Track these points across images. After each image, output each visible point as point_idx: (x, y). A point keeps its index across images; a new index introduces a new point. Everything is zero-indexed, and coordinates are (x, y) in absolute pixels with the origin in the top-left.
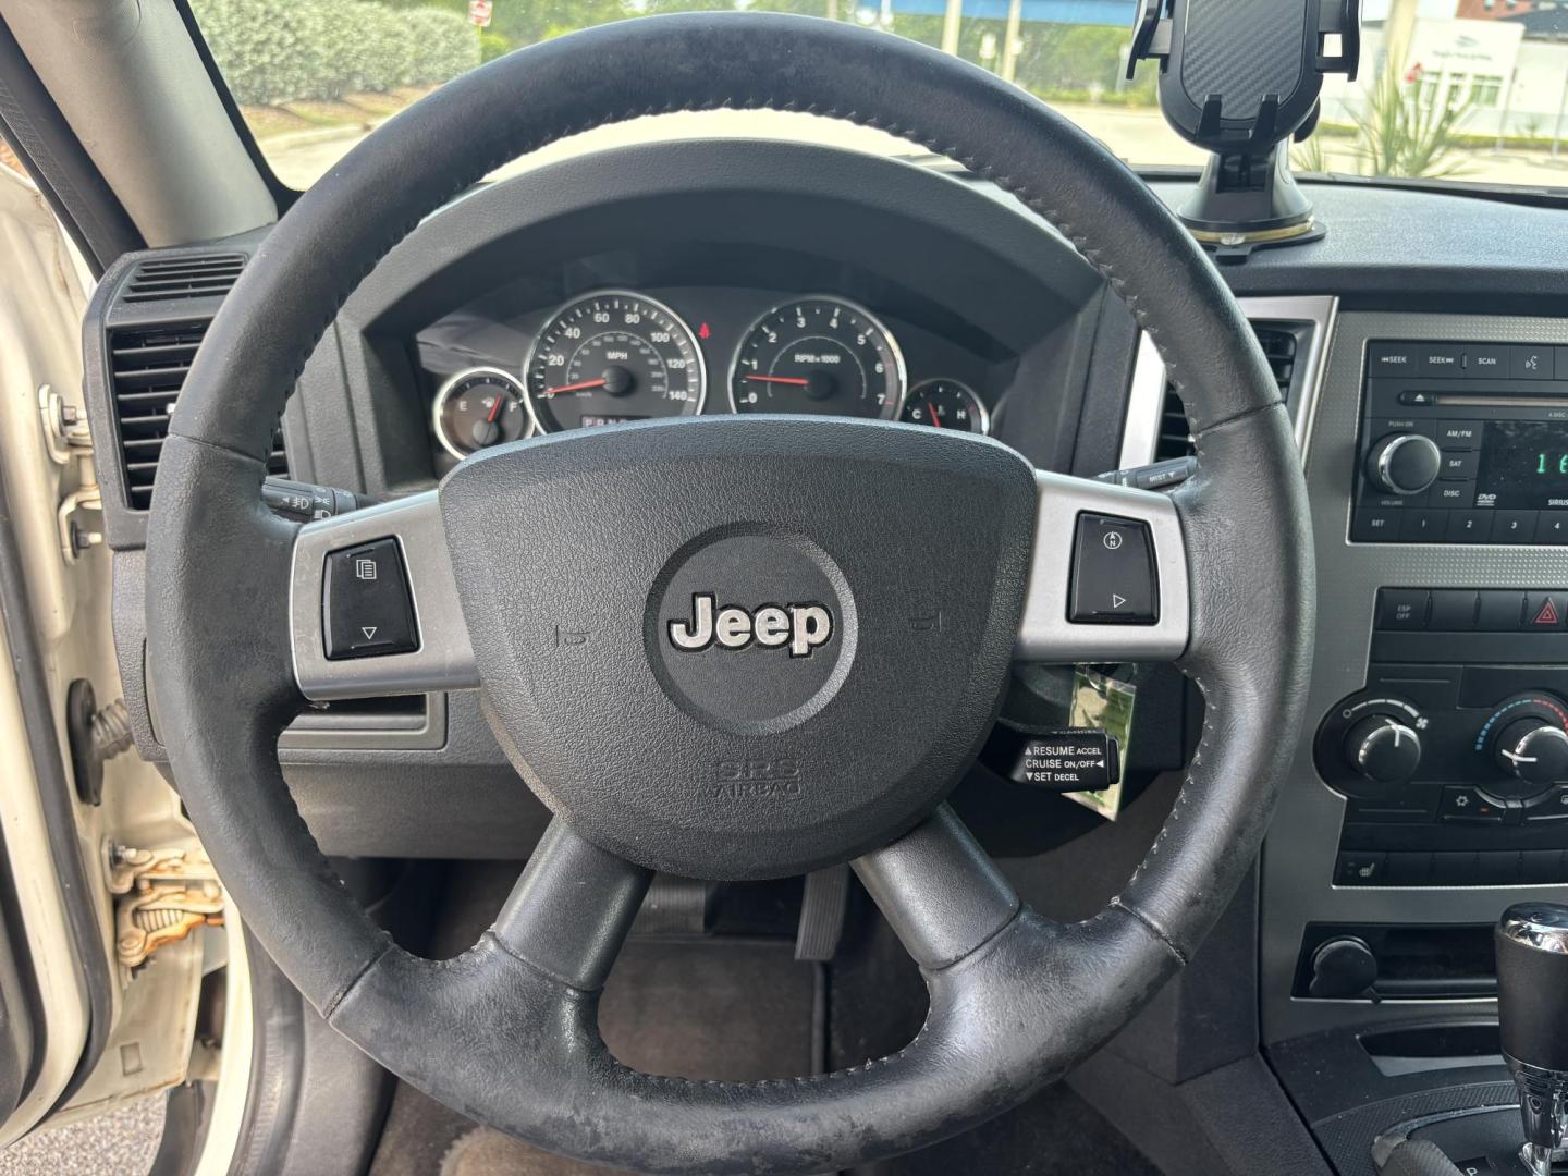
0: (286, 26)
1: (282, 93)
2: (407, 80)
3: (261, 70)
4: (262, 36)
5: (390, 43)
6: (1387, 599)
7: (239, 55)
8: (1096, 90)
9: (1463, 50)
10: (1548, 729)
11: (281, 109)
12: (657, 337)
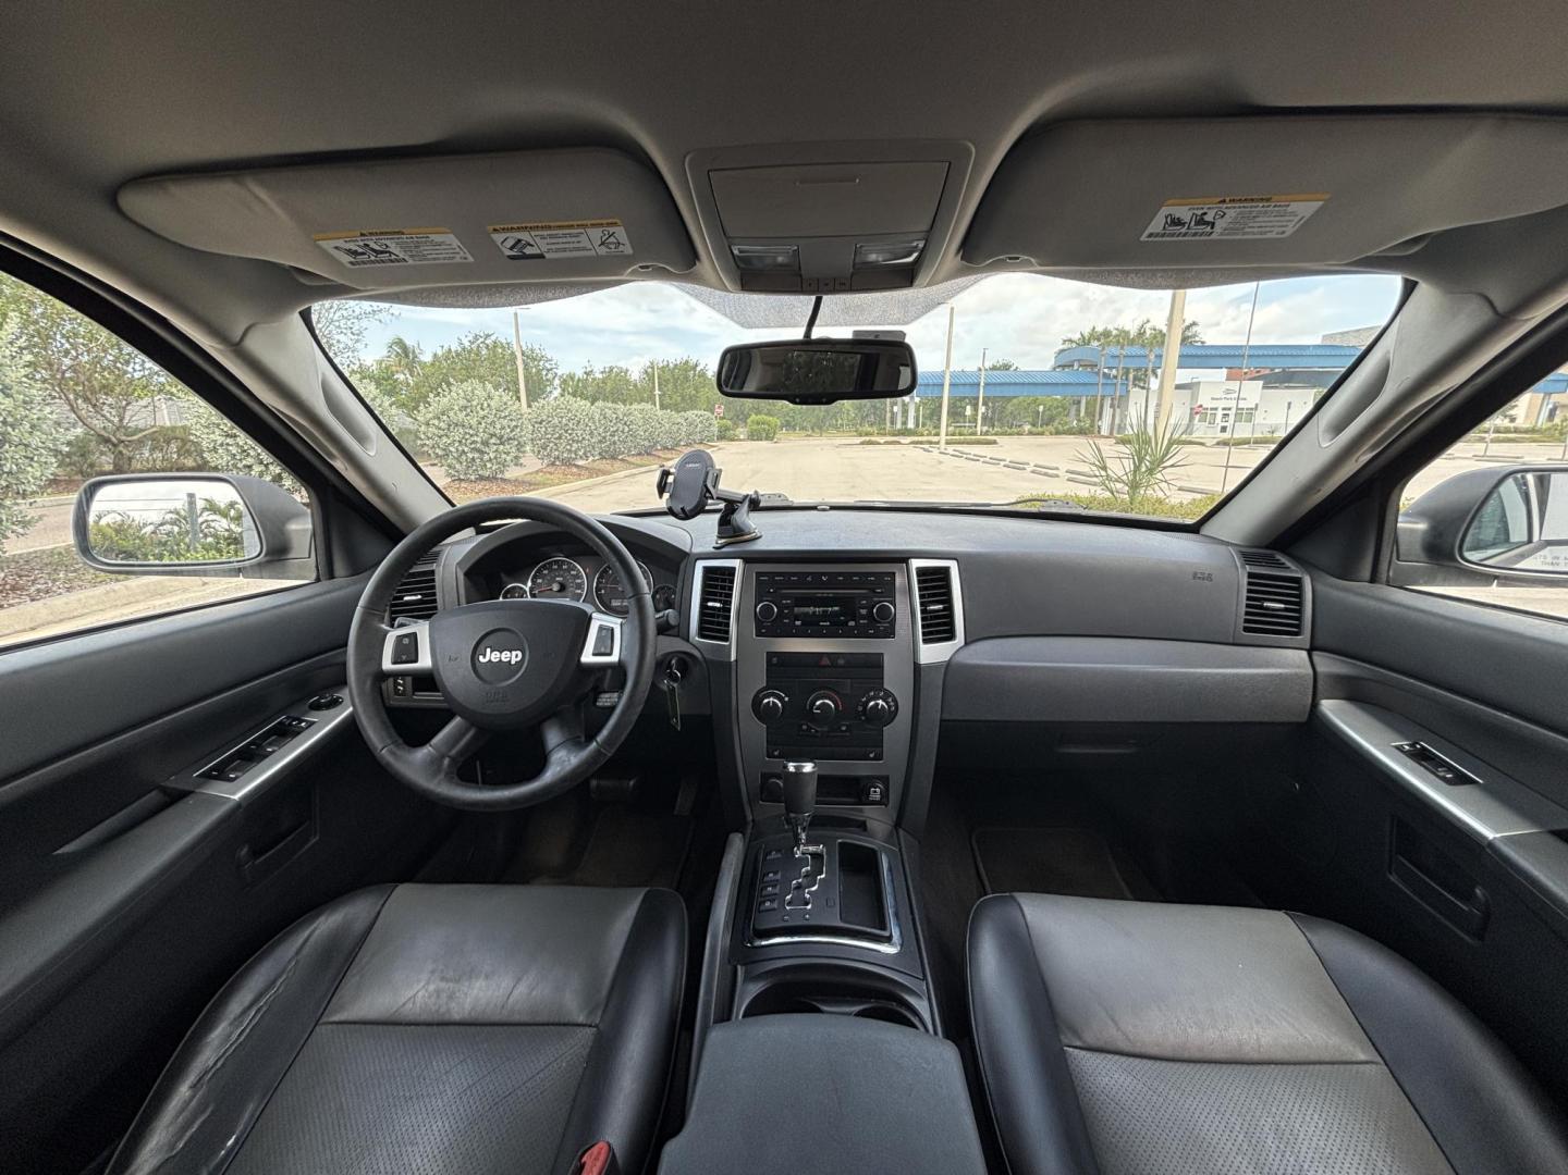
0: (625, 424)
1: (623, 453)
2: (682, 443)
3: (615, 443)
4: (615, 429)
5: (675, 428)
6: (770, 655)
7: (604, 438)
8: (1027, 427)
9: (1228, 396)
10: (827, 701)
11: (622, 460)
12: (572, 573)
